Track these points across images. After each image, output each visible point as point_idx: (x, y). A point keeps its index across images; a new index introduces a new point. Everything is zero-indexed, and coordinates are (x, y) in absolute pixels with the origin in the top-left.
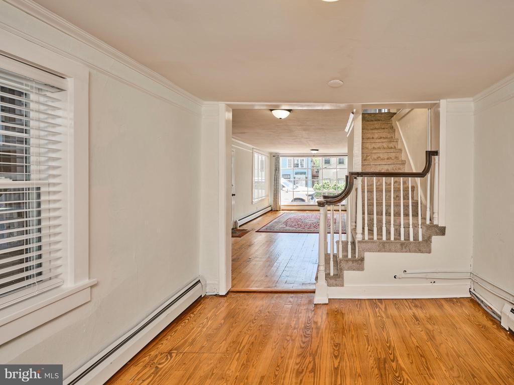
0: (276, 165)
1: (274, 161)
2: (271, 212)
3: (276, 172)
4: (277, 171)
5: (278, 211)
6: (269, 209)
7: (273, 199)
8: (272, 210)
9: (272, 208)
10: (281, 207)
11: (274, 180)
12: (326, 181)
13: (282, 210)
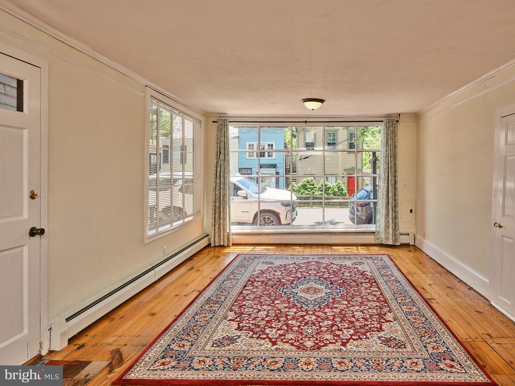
0: (219, 142)
1: (216, 133)
2: (207, 251)
3: (218, 158)
4: (222, 157)
5: (223, 246)
6: (204, 243)
7: (211, 220)
8: (209, 245)
9: (209, 240)
10: (231, 237)
11: (213, 176)
12: (309, 179)
13: (234, 245)
